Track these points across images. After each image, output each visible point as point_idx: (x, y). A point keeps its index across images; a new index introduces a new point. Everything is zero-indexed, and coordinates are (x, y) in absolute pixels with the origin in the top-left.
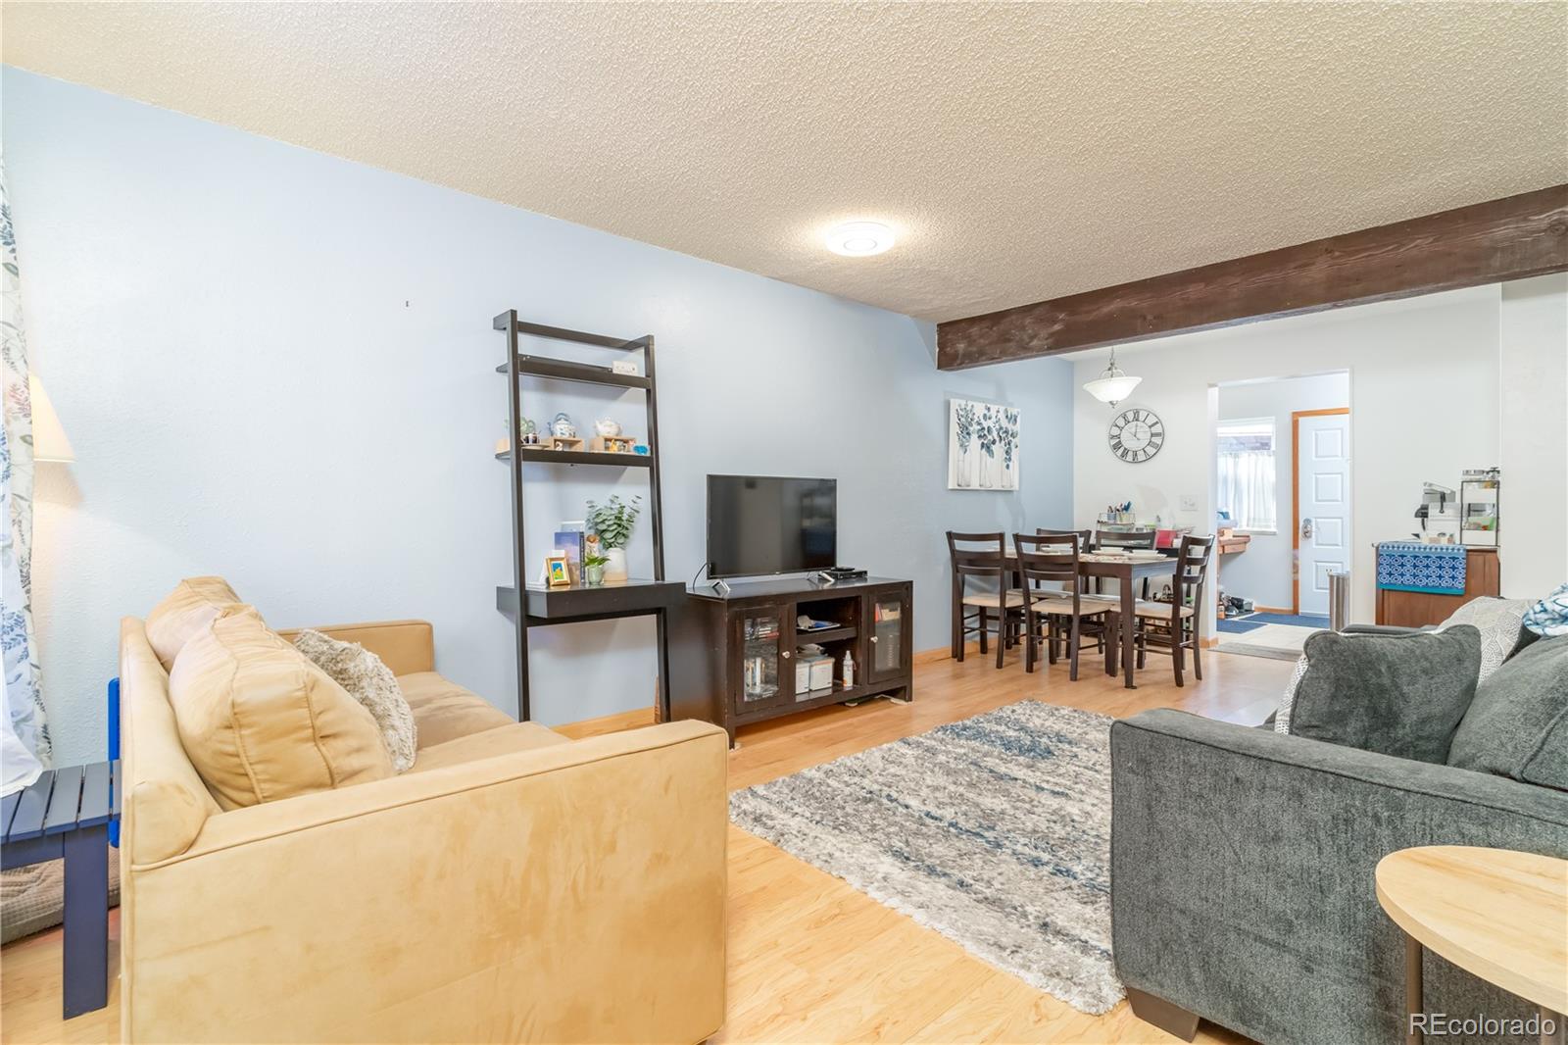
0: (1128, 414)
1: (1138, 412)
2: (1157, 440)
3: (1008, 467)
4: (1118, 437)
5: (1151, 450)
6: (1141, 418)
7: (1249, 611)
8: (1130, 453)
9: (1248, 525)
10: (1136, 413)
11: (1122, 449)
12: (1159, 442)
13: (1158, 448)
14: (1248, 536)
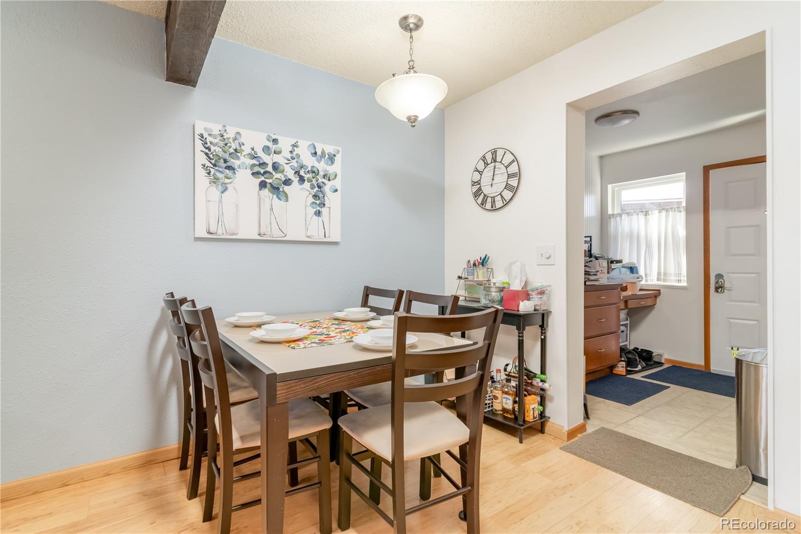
0: (486, 156)
1: (495, 152)
2: (514, 182)
3: (318, 213)
4: (478, 183)
5: (508, 195)
6: (499, 159)
7: (661, 364)
8: (489, 200)
9: (658, 279)
10: (494, 153)
11: (482, 196)
12: (515, 185)
13: (515, 190)
14: (659, 290)
